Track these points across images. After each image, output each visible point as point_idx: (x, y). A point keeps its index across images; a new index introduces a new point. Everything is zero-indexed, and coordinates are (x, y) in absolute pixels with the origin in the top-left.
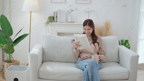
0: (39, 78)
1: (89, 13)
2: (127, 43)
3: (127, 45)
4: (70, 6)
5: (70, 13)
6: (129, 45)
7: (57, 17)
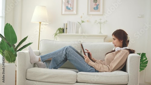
0: (27, 79)
1: (101, 24)
2: (144, 57)
3: (144, 59)
4: (81, 17)
5: (80, 24)
6: (146, 59)
7: (67, 29)
